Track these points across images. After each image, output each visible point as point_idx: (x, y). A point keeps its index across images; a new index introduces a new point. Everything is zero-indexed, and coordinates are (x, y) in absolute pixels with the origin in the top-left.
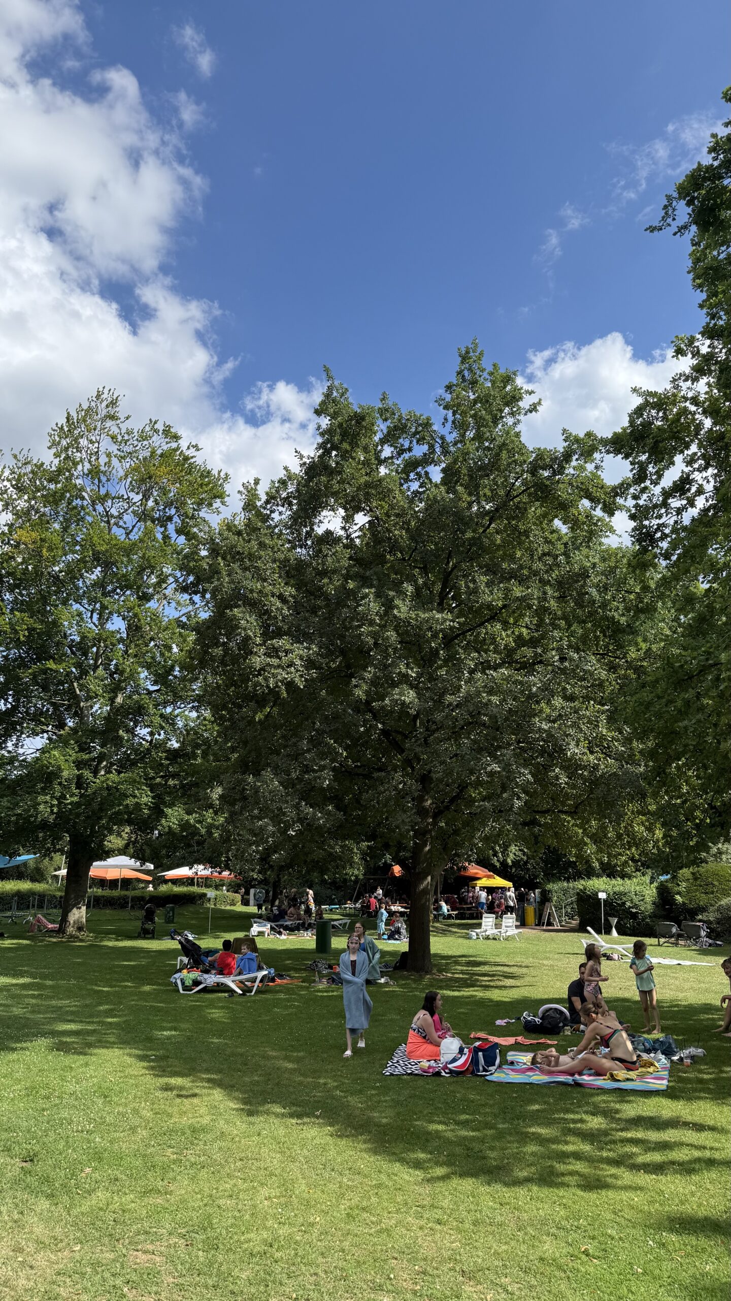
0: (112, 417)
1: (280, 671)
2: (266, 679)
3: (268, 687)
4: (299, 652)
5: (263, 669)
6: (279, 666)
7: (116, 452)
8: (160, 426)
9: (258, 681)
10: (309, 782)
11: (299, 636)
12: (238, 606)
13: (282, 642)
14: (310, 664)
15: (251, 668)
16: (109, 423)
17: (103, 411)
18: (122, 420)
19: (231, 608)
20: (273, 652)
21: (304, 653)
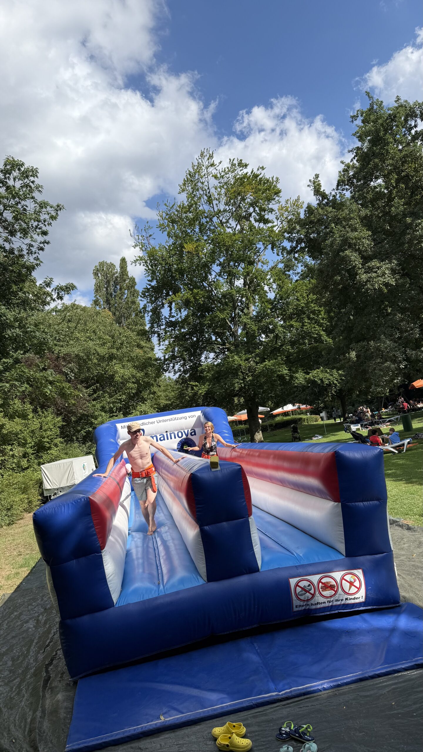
0: (212, 165)
1: (380, 278)
2: (373, 285)
3: (375, 289)
4: (385, 267)
5: (367, 281)
6: (378, 276)
7: (219, 185)
8: (236, 162)
9: (368, 288)
10: (406, 338)
11: (383, 257)
12: (346, 250)
13: (374, 263)
14: (393, 271)
15: (360, 282)
16: (211, 169)
17: (206, 163)
18: (218, 164)
19: (343, 251)
20: (370, 270)
21: (389, 266)
